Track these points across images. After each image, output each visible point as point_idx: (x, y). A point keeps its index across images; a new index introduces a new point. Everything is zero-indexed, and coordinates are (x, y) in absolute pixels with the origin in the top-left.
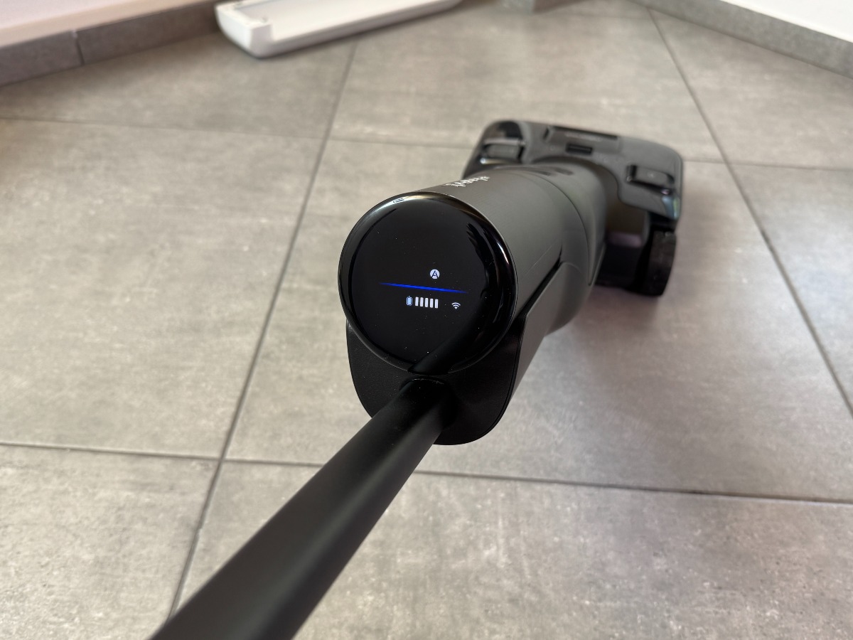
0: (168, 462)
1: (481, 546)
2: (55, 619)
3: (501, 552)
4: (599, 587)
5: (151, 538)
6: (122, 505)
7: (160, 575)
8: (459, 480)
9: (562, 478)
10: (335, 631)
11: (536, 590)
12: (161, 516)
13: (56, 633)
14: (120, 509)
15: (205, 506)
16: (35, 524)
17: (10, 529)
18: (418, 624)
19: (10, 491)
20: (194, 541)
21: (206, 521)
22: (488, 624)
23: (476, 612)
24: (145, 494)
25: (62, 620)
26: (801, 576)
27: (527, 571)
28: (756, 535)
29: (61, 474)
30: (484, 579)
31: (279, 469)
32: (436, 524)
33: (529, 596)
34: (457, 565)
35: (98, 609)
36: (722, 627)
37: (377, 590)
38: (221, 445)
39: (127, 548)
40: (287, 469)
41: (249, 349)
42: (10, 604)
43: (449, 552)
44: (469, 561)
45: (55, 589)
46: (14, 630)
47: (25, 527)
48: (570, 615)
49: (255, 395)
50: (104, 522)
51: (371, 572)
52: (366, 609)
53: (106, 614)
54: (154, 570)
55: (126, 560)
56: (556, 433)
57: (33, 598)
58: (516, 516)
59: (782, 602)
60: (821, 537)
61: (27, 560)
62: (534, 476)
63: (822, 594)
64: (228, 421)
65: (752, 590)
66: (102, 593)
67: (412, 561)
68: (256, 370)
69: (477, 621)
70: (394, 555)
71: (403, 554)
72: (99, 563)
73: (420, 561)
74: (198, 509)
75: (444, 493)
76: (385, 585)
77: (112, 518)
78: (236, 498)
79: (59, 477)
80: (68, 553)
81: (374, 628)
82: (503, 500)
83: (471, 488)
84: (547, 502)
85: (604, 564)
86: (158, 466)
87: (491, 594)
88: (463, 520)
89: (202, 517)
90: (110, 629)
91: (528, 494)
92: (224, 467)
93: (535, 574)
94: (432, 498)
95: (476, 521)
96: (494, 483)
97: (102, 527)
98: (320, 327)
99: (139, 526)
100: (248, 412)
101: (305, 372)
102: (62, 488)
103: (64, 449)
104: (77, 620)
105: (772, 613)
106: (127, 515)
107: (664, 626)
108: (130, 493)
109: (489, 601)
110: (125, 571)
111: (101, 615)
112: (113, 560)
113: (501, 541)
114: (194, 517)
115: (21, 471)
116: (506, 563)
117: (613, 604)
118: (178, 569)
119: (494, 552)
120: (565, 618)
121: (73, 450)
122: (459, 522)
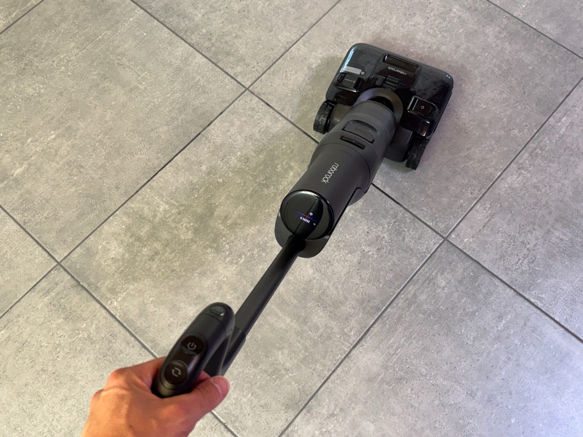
0: (44, 280)
1: (158, 209)
2: (75, 338)
3: (164, 205)
4: (196, 189)
5: (70, 299)
6: (49, 302)
7: (86, 303)
8: (133, 198)
9: (159, 169)
10: (146, 265)
12: (64, 292)
13: (80, 340)
14: (50, 304)
15: (73, 277)
16: (34, 332)
17: (28, 340)
18: (164, 242)
19: (11, 335)
20: (83, 287)
21: (79, 280)
22: (179, 225)
23: (173, 225)
24: (51, 293)
25: (77, 337)
26: (238, 136)
27: (175, 203)
28: (220, 135)
29: (19, 316)
30: (167, 216)
31: (79, 248)
32: (141, 216)
33: (182, 208)
34: (157, 220)
35: (83, 325)
36: (231, 169)
37: (145, 246)
38: (52, 260)
39: (68, 308)
40: (82, 245)
41: (16, 226)
42: (58, 349)
43: (152, 219)
44: (159, 216)
45: (64, 334)
46: (69, 351)
47: (32, 335)
48: (195, 203)
49: (40, 238)
50: (51, 311)
51: (138, 244)
52: (148, 253)
53: (86, 323)
54: (83, 303)
55: (72, 310)
56: (144, 156)
57: (62, 342)
58: (158, 192)
59: (239, 149)
60: (235, 120)
61: (46, 339)
62: (152, 176)
63: (246, 137)
64: (44, 253)
65: (230, 152)
66: (77, 321)
67: (146, 231)
68: (28, 230)
69: (176, 227)
70: (139, 234)
71: (141, 232)
72: (65, 319)
73: (147, 229)
74: (72, 280)
75: (133, 206)
76: (145, 243)
77: (52, 307)
78: (78, 267)
79: (20, 317)
80: (54, 326)
81: (154, 254)
82: (150, 191)
83: (138, 197)
84: (162, 180)
85: (191, 182)
86: (43, 284)
87: (173, 217)
88: (146, 207)
89: (76, 280)
90: (92, 324)
91: (155, 183)
92: (62, 264)
93: (178, 202)
94: (131, 211)
95: (150, 204)
96: (143, 189)
97: (53, 312)
98: (27, 196)
99: (62, 301)
100: (46, 244)
101: (45, 215)
102: (25, 318)
103: (8, 311)
104: (80, 332)
106: (55, 302)
107: (218, 183)
108: (47, 298)
109: (174, 219)
110: (76, 312)
111: (85, 325)
112: (68, 314)
113: (161, 202)
114: (74, 282)
115: (6, 328)
116: (169, 207)
117: (202, 190)
118: (89, 296)
121: (10, 308)
122: (145, 209)
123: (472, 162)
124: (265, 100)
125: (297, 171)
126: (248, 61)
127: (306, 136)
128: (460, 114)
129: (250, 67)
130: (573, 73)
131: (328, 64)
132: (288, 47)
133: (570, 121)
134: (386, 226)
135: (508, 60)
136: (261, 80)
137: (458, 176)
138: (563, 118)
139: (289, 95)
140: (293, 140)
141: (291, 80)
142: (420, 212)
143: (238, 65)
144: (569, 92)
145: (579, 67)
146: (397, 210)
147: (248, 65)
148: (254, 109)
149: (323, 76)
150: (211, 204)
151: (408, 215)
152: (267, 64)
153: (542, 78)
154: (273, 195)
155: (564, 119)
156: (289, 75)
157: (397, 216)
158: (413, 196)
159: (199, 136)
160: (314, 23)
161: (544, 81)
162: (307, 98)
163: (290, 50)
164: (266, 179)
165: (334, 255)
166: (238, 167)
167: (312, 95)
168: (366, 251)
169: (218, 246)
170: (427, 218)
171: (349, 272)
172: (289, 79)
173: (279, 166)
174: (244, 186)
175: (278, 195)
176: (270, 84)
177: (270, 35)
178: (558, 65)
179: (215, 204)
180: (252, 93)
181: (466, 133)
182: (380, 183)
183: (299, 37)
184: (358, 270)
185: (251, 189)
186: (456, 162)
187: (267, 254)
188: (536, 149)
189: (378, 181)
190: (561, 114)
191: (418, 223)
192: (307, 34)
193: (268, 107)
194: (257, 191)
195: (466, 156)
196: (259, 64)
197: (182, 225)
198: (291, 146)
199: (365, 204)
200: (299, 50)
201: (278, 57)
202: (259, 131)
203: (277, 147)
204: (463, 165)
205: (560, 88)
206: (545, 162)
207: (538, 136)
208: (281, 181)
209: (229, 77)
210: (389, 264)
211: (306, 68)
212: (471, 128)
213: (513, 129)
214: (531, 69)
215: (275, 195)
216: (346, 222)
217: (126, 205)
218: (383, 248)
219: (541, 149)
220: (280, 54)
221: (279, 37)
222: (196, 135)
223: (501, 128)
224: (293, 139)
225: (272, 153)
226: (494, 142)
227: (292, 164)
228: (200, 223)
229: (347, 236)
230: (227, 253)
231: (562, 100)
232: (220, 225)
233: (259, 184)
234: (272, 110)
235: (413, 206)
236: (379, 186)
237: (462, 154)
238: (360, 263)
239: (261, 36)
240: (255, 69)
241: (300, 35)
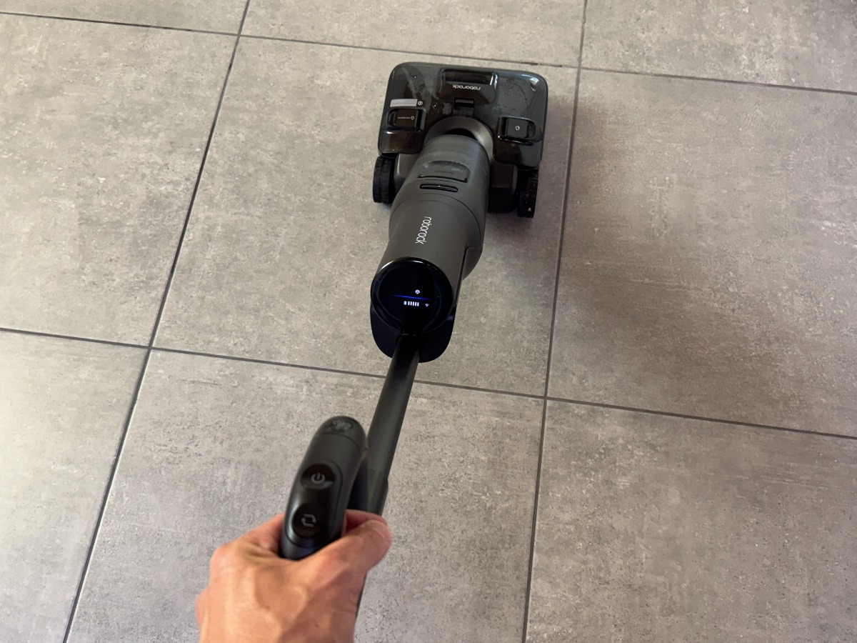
1: (28, 46)
3: (36, 48)
4: (73, 63)
11: (45, 63)
22: (19, 75)
23: (16, 70)
26: (167, 63)
27: (44, 56)
28: (158, 45)
30: (24, 59)
33: (41, 65)
34: (15, 53)
36: (118, 80)
43: (13, 47)
44: (21, 52)
48: (55, 72)
59: (151, 72)
60: (188, 48)
63: (172, 70)
65: (141, 67)
69: (15, 74)
84: (67, 28)
85: (80, 55)
87: (25, 64)
88: (26, 35)
93: (47, 57)
95: (30, 36)
96: (46, 19)
105: (144, 76)
107: (93, 79)
109: (23, 66)
113: (38, 44)
116: (36, 53)
117: (75, 70)
119: (34, 49)
120: (53, 74)
122: (22, 36)
123: (283, 322)
124: (235, 60)
125: (154, 144)
126: (278, 14)
127: (210, 127)
128: (349, 273)
129: (271, 21)
130: (512, 377)
131: (331, 94)
132: (328, 41)
133: (424, 409)
134: (132, 275)
135: (477, 287)
136: (261, 42)
137: (252, 317)
138: (425, 398)
139: (259, 79)
140: (196, 118)
141: (281, 69)
142: (174, 301)
143: (266, 9)
144: (475, 386)
145: (529, 381)
146: (161, 276)
147: (273, 17)
148: (216, 56)
149: (309, 98)
150: (61, 88)
151: (161, 290)
152: (287, 35)
153: (476, 342)
155: (424, 400)
156: (287, 63)
157: (152, 280)
158: (192, 283)
159: (144, 28)
160: (382, 48)
161: (472, 347)
162: (267, 99)
163: (324, 46)
164: (125, 121)
165: (60, 242)
166: (125, 85)
167: (274, 102)
168: (84, 272)
169: (12, 124)
170: (169, 313)
171: (46, 268)
172: (282, 67)
173: (150, 123)
174: (104, 105)
176: (261, 53)
177: (331, 15)
178: (513, 353)
179: (63, 91)
180: (237, 43)
181: (325, 295)
182: (191, 238)
183: (350, 43)
184: (54, 276)
185: (103, 114)
186: (272, 305)
187: (27, 174)
188: (351, 387)
189: (192, 234)
190: (430, 392)
191: (155, 307)
192: (360, 50)
193: (227, 69)
194: (103, 120)
195: (288, 311)
196: (282, 27)
197: (20, 78)
198: (186, 120)
199: (150, 237)
200: (331, 54)
201: (306, 40)
202: (186, 79)
203: (176, 107)
204: (272, 315)
205: (475, 372)
206: (337, 408)
207: (374, 381)
208: (131, 136)
209: (244, 10)
210: (80, 304)
211: (308, 75)
212: (336, 296)
213: (366, 347)
214: (481, 323)
215: (109, 141)
216: (114, 230)
217: (18, 16)
218: (97, 287)
219: (355, 395)
220: (311, 40)
221: (336, 25)
222: (145, 24)
223: (358, 331)
224: (197, 116)
225: (164, 107)
226: (331, 333)
228: (31, 92)
229: (94, 241)
230: (8, 138)
231: (454, 383)
232: (39, 111)
233: (114, 118)
234: (224, 74)
235: (177, 290)
236: (185, 239)
237: (288, 306)
238: (64, 273)
239: (324, 6)
240: (272, 27)
241: (354, 43)
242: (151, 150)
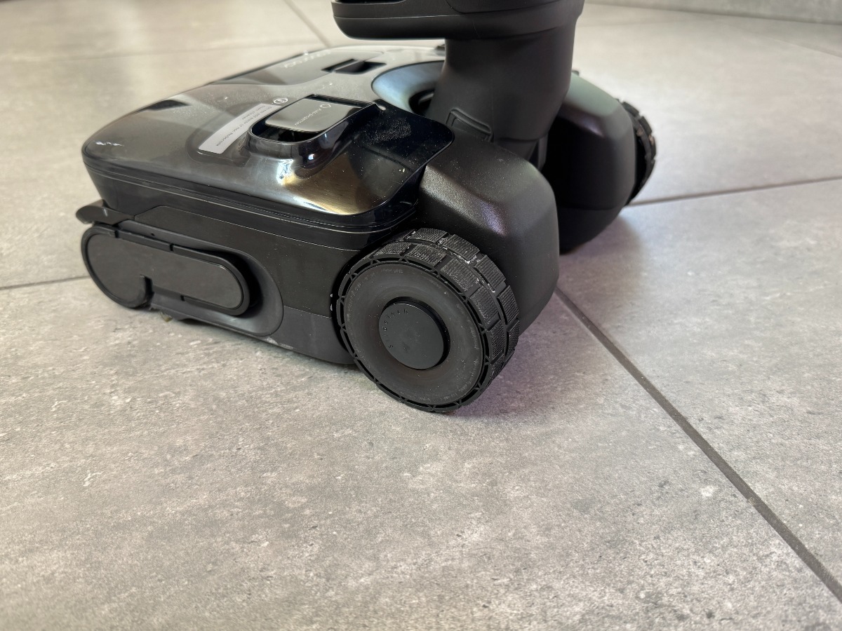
125: (518, 537)
154: (281, 593)
164: (322, 492)
174: (186, 468)
175: (307, 610)
185: (203, 498)
194: (214, 524)
208: (388, 541)
227: (513, 491)
242: (523, 565)
